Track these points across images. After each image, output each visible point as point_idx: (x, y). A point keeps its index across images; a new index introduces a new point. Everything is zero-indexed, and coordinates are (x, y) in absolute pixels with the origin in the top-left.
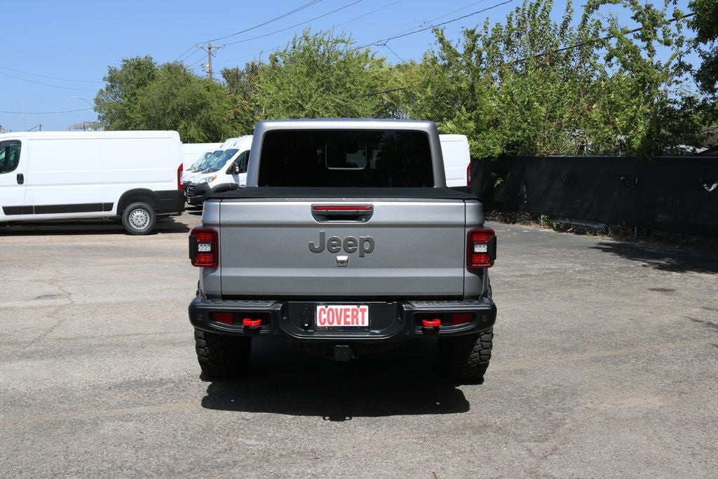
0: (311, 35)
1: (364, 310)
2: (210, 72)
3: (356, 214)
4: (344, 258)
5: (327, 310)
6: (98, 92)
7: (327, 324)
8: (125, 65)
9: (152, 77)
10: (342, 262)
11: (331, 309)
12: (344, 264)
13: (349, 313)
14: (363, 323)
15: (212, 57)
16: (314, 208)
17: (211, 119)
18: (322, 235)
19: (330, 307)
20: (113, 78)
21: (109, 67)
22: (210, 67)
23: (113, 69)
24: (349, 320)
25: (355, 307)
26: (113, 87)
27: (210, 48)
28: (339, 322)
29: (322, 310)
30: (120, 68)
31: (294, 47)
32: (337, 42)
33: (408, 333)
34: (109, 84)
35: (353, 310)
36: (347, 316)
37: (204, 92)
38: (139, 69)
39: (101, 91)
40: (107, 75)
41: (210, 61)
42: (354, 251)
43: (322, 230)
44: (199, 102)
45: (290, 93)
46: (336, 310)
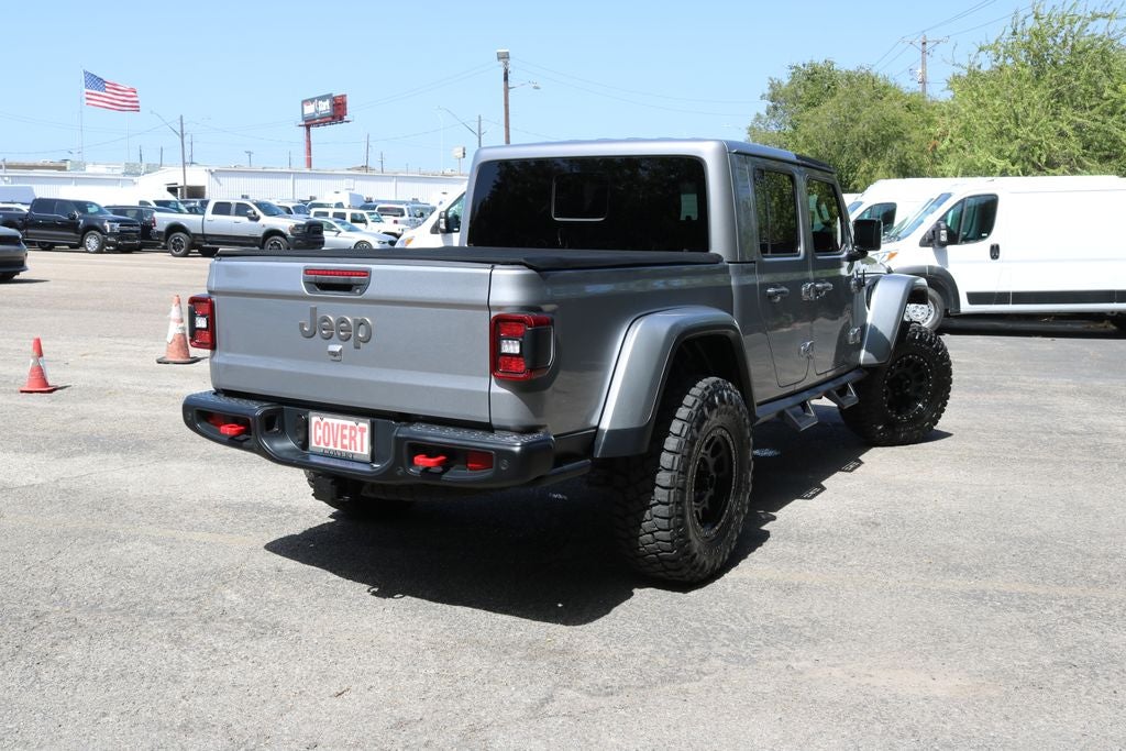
0: (1045, 11)
1: (362, 430)
2: (923, 82)
3: (346, 282)
4: (337, 348)
5: (322, 424)
6: (753, 118)
7: (322, 446)
8: (794, 73)
9: (831, 90)
10: (334, 354)
11: (326, 424)
12: (337, 358)
13: (347, 432)
14: (362, 450)
15: (927, 57)
16: (307, 271)
17: (907, 157)
18: (314, 311)
19: (326, 420)
20: (776, 96)
21: (771, 79)
22: (924, 73)
23: (776, 82)
24: (346, 442)
25: (352, 423)
26: (775, 108)
27: (924, 43)
28: (335, 445)
29: (317, 423)
30: (786, 81)
31: (1014, 33)
32: (1095, 17)
33: (400, 472)
34: (771, 104)
35: (352, 428)
36: (344, 437)
37: (901, 113)
38: (813, 81)
39: (759, 117)
40: (767, 91)
41: (924, 63)
42: (348, 339)
43: (313, 304)
44: (891, 130)
45: (994, 110)
46: (333, 425)
